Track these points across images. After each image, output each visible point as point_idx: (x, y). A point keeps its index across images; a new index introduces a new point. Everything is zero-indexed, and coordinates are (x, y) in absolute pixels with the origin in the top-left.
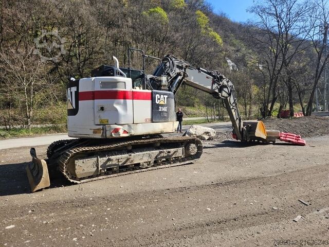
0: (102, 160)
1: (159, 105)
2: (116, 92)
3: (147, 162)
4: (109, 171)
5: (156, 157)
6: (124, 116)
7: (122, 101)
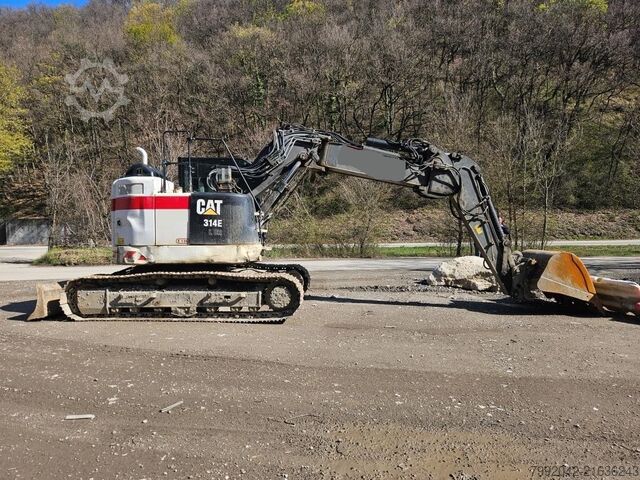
0: (111, 295)
1: (204, 217)
2: (130, 198)
3: (184, 308)
4: (125, 312)
5: (201, 302)
6: (141, 234)
7: (138, 211)
